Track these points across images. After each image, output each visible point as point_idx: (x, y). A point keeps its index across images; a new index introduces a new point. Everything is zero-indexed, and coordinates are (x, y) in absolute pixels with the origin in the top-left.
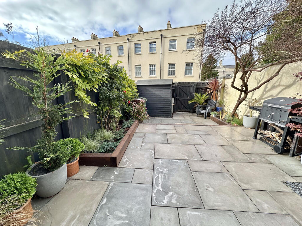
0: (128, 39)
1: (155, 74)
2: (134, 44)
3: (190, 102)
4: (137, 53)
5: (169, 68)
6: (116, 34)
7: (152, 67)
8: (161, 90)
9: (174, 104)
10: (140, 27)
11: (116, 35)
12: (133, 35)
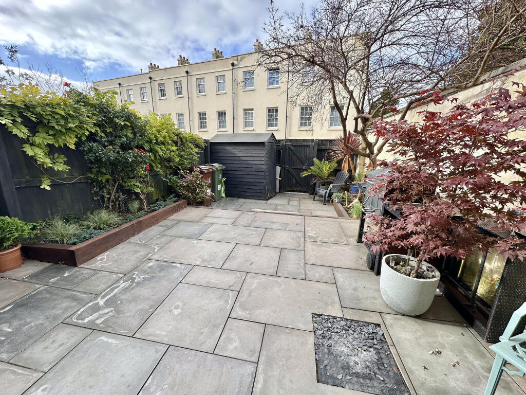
0: (233, 64)
1: (276, 125)
2: (244, 72)
3: (305, 174)
4: (248, 88)
5: (302, 114)
6: (218, 55)
7: (273, 111)
8: (250, 151)
9: (280, 177)
10: (257, 43)
11: (217, 57)
12: (242, 56)
